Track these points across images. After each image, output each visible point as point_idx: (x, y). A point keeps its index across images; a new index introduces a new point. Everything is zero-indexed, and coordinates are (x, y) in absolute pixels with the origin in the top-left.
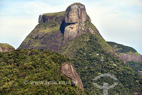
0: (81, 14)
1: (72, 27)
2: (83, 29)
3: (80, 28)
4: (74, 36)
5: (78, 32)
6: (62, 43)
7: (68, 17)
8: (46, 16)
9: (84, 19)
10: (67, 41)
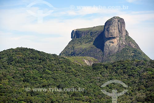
0: (121, 28)
1: (113, 42)
2: (124, 43)
3: (121, 42)
4: (115, 51)
5: (120, 46)
6: (102, 59)
7: (108, 31)
8: (80, 32)
9: (124, 33)
10: (108, 56)
